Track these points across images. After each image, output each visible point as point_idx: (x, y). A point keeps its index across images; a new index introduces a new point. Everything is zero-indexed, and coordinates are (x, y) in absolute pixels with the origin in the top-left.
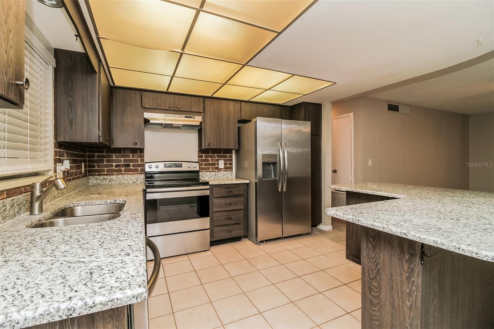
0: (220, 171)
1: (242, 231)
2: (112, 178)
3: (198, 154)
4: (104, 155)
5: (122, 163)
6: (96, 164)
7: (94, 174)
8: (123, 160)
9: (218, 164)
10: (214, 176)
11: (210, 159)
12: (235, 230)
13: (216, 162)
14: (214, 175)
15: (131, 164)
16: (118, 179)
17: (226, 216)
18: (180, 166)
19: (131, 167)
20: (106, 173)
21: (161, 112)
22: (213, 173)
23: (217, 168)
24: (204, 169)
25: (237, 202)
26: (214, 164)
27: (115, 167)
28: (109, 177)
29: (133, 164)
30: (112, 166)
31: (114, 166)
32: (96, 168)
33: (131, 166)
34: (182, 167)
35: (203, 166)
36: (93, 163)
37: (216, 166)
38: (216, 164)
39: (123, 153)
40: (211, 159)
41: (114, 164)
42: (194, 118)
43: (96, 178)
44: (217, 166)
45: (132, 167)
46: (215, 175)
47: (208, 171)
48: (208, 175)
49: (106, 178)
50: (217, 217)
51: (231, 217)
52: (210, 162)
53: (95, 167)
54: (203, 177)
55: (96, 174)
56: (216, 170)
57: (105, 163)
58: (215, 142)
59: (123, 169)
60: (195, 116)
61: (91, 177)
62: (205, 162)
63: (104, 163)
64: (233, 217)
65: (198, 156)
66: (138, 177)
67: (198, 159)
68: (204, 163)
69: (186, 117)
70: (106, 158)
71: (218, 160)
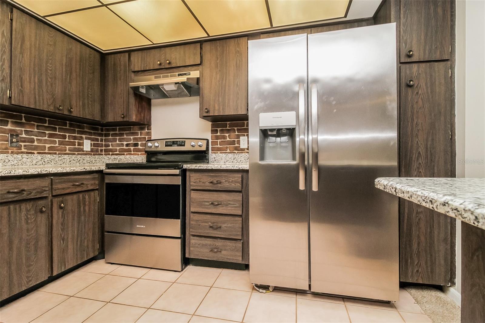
0: (242, 153)
1: (239, 254)
2: (121, 158)
3: (212, 128)
4: (117, 133)
5: (132, 142)
6: (110, 143)
7: (108, 154)
8: (133, 138)
9: (239, 142)
10: (232, 160)
11: (227, 135)
12: (225, 250)
13: (236, 140)
14: (232, 158)
15: (140, 143)
16: (126, 159)
17: (212, 223)
18: (182, 144)
19: (139, 147)
20: (118, 153)
21: (151, 73)
22: (230, 155)
23: (237, 149)
24: (219, 149)
25: (229, 201)
26: (233, 143)
27: (126, 147)
28: (119, 157)
29: (141, 143)
30: (123, 145)
31: (125, 145)
32: (111, 147)
33: (139, 145)
34: (184, 145)
35: (218, 145)
36: (108, 142)
37: (236, 145)
38: (236, 142)
39: (133, 131)
40: (229, 135)
41: (125, 143)
42: (190, 75)
43: (109, 158)
44: (238, 145)
45: (141, 146)
46: (234, 159)
47: (224, 153)
48: (223, 158)
49: (116, 158)
50: (197, 221)
51: (219, 225)
52: (228, 139)
53: (109, 146)
54: (217, 161)
55: (111, 154)
56: (236, 152)
57: (118, 142)
58: (216, 106)
59: (132, 148)
60: (191, 72)
61: (104, 157)
62: (220, 139)
63: (116, 142)
64: (223, 226)
65: (212, 130)
66: (143, 158)
67: (211, 136)
68: (219, 141)
69: (179, 75)
70: (118, 137)
71: (238, 137)
